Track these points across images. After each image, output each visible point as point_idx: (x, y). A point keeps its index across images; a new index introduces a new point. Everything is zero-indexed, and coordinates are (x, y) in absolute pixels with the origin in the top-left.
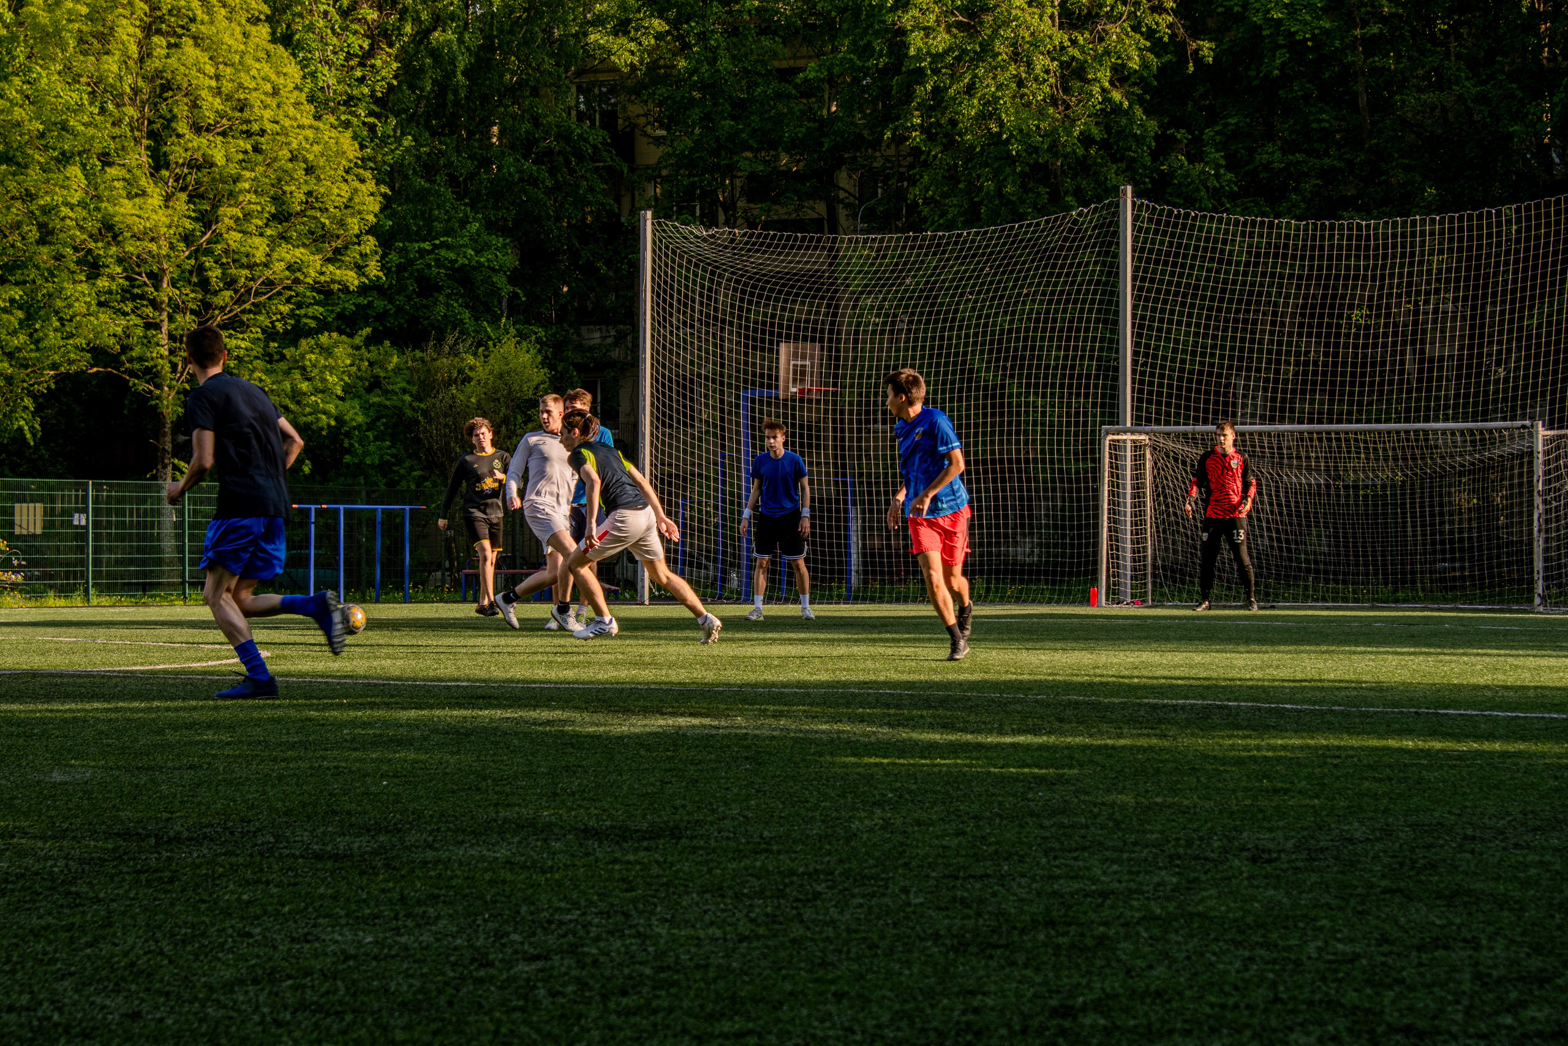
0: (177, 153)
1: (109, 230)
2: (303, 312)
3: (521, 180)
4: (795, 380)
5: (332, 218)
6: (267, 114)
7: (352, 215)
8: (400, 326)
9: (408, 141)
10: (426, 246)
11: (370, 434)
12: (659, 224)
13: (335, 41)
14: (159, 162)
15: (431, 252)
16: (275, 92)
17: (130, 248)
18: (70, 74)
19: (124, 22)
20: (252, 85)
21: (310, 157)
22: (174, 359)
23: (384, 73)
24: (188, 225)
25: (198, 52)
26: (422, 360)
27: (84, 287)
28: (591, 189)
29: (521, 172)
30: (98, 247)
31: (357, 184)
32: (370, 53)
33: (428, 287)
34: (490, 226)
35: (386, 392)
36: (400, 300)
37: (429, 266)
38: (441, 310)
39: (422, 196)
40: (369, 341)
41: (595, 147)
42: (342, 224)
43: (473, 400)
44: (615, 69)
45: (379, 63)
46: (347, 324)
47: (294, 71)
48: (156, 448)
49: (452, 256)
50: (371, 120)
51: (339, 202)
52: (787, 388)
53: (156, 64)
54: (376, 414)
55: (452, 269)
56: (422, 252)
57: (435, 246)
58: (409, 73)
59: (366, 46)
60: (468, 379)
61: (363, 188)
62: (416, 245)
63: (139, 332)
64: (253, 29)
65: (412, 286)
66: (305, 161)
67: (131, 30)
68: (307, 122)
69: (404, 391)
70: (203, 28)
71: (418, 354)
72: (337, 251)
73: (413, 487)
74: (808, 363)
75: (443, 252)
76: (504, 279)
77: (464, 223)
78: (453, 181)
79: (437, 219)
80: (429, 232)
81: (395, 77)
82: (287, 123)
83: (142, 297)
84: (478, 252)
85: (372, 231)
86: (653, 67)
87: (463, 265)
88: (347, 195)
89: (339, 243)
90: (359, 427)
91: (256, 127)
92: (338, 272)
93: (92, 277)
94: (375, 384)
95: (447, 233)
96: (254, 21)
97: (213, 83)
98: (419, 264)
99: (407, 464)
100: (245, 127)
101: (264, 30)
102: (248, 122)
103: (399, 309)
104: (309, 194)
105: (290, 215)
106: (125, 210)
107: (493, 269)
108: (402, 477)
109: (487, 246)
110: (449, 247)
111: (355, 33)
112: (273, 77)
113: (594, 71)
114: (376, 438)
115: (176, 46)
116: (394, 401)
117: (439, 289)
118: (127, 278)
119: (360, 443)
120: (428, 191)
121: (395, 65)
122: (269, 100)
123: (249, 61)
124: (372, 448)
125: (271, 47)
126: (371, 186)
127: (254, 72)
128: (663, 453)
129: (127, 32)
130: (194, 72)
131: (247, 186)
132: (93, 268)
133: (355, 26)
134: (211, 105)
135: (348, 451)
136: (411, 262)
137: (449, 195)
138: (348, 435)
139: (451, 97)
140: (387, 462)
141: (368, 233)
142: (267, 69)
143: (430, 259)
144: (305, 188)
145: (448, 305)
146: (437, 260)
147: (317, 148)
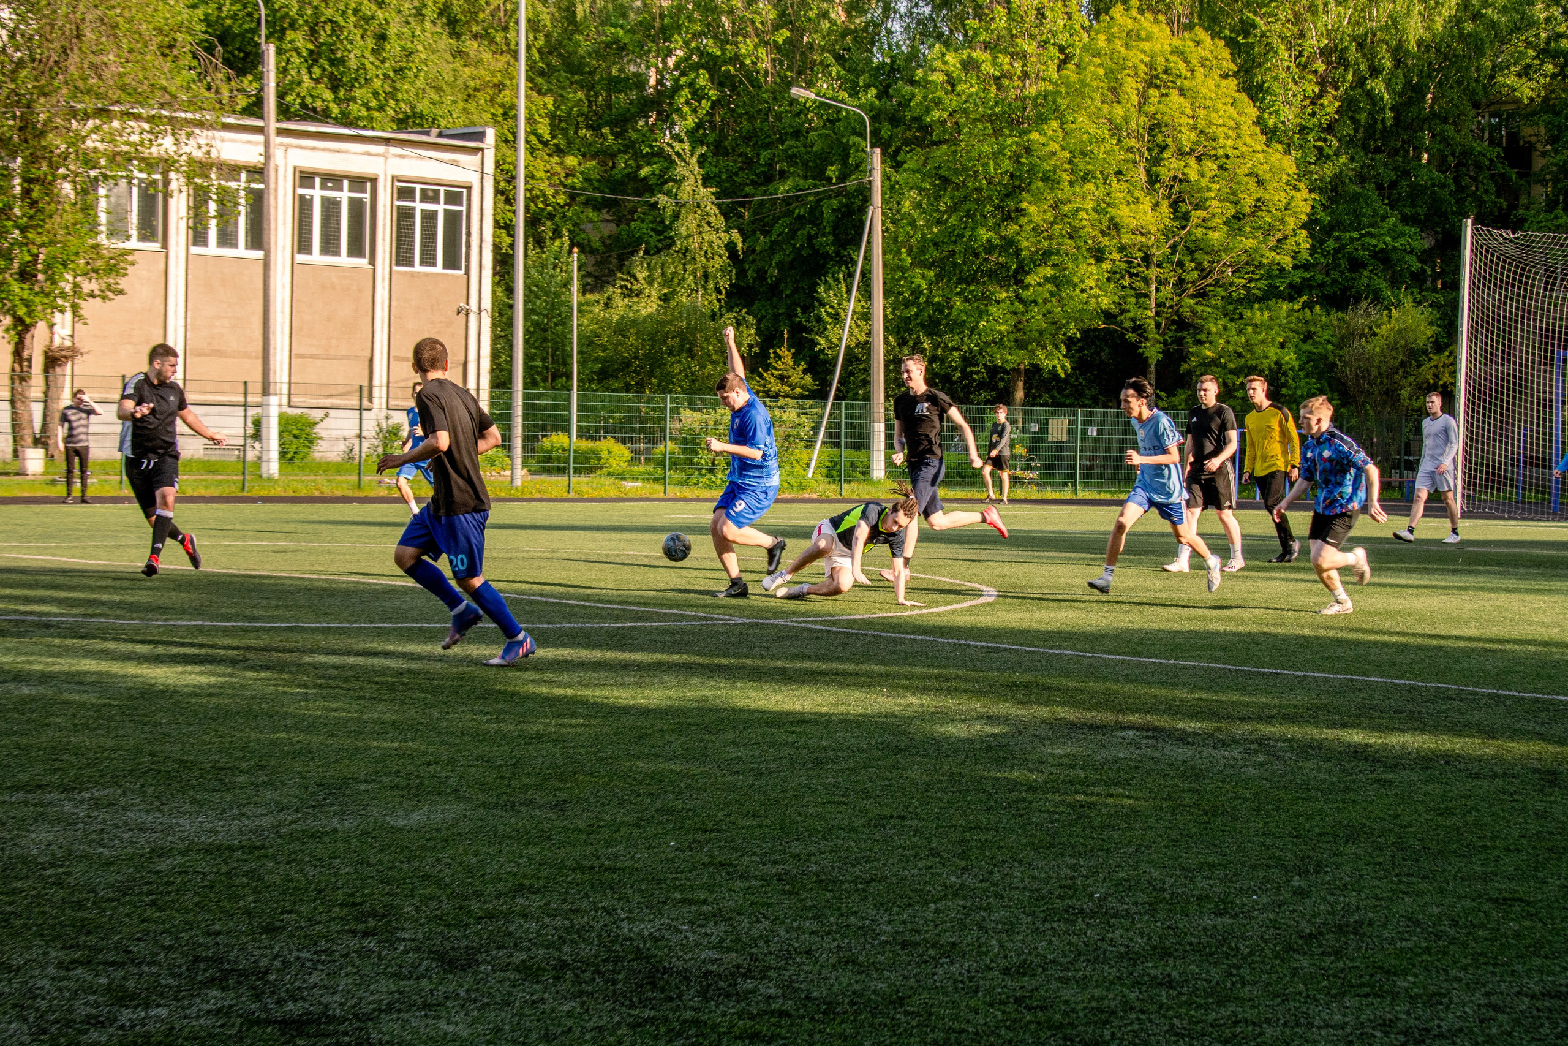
0: (1165, 172)
1: (1115, 226)
2: (1252, 285)
3: (1433, 185)
5: (1275, 218)
6: (1229, 143)
7: (1290, 215)
8: (1335, 293)
9: (1343, 159)
10: (1355, 235)
11: (1301, 374)
12: (1477, 229)
13: (1294, 88)
14: (1153, 179)
15: (1358, 239)
16: (1238, 126)
17: (1126, 239)
18: (1094, 118)
19: (1129, 79)
20: (1220, 121)
21: (1260, 173)
22: (1159, 319)
23: (1328, 110)
24: (1169, 223)
25: (1182, 99)
26: (1343, 319)
27: (1093, 269)
28: (1486, 191)
29: (1432, 179)
30: (1105, 241)
31: (1293, 193)
32: (1320, 96)
33: (1356, 265)
34: (1405, 220)
35: (1316, 344)
36: (1335, 274)
37: (1357, 250)
38: (1365, 281)
39: (1356, 198)
40: (1308, 305)
41: (1491, 160)
42: (1283, 221)
43: (1377, 349)
44: (1518, 101)
45: (1326, 103)
46: (1293, 292)
47: (1253, 112)
49: (1374, 242)
50: (1319, 143)
51: (1281, 206)
53: (1151, 109)
54: (1309, 359)
55: (1376, 253)
56: (1352, 239)
57: (1362, 235)
58: (1348, 106)
59: (1317, 90)
60: (1374, 334)
61: (1298, 195)
62: (1348, 235)
63: (1133, 300)
64: (1224, 83)
65: (1344, 264)
66: (1257, 176)
67: (1134, 85)
68: (1259, 148)
69: (1328, 342)
70: (1186, 83)
71: (1340, 315)
72: (1279, 241)
75: (1367, 240)
76: (1414, 258)
77: (1384, 218)
78: (1380, 187)
79: (1365, 215)
80: (1359, 224)
81: (1336, 113)
82: (1244, 149)
83: (1137, 275)
84: (1394, 239)
85: (1304, 226)
86: (1546, 99)
87: (1383, 250)
88: (1285, 201)
89: (1279, 235)
90: (1292, 369)
91: (1220, 152)
92: (1278, 257)
93: (1099, 260)
94: (1308, 337)
95: (1372, 225)
96: (1225, 76)
97: (1191, 121)
98: (1350, 248)
100: (1213, 152)
101: (1232, 83)
102: (1215, 149)
103: (1334, 281)
104: (1258, 200)
105: (1244, 215)
106: (1124, 213)
107: (1405, 250)
109: (1402, 234)
110: (1371, 235)
111: (1310, 81)
112: (1236, 116)
113: (1500, 102)
114: (1307, 376)
115: (1166, 95)
116: (1320, 350)
117: (1364, 266)
118: (1127, 262)
119: (1293, 380)
120: (1360, 194)
121: (1337, 104)
122: (1230, 133)
123: (1219, 105)
124: (1302, 383)
125: (1237, 95)
126: (1304, 193)
127: (1221, 113)
129: (1131, 86)
130: (1177, 114)
131: (1213, 195)
132: (1099, 256)
133: (1309, 77)
134: (1187, 138)
135: (1284, 385)
136: (1344, 247)
137: (1375, 197)
138: (1285, 374)
139: (1380, 126)
141: (1301, 228)
142: (1232, 111)
143: (1357, 245)
144: (1255, 196)
145: (1370, 278)
146: (1363, 245)
147: (1266, 167)
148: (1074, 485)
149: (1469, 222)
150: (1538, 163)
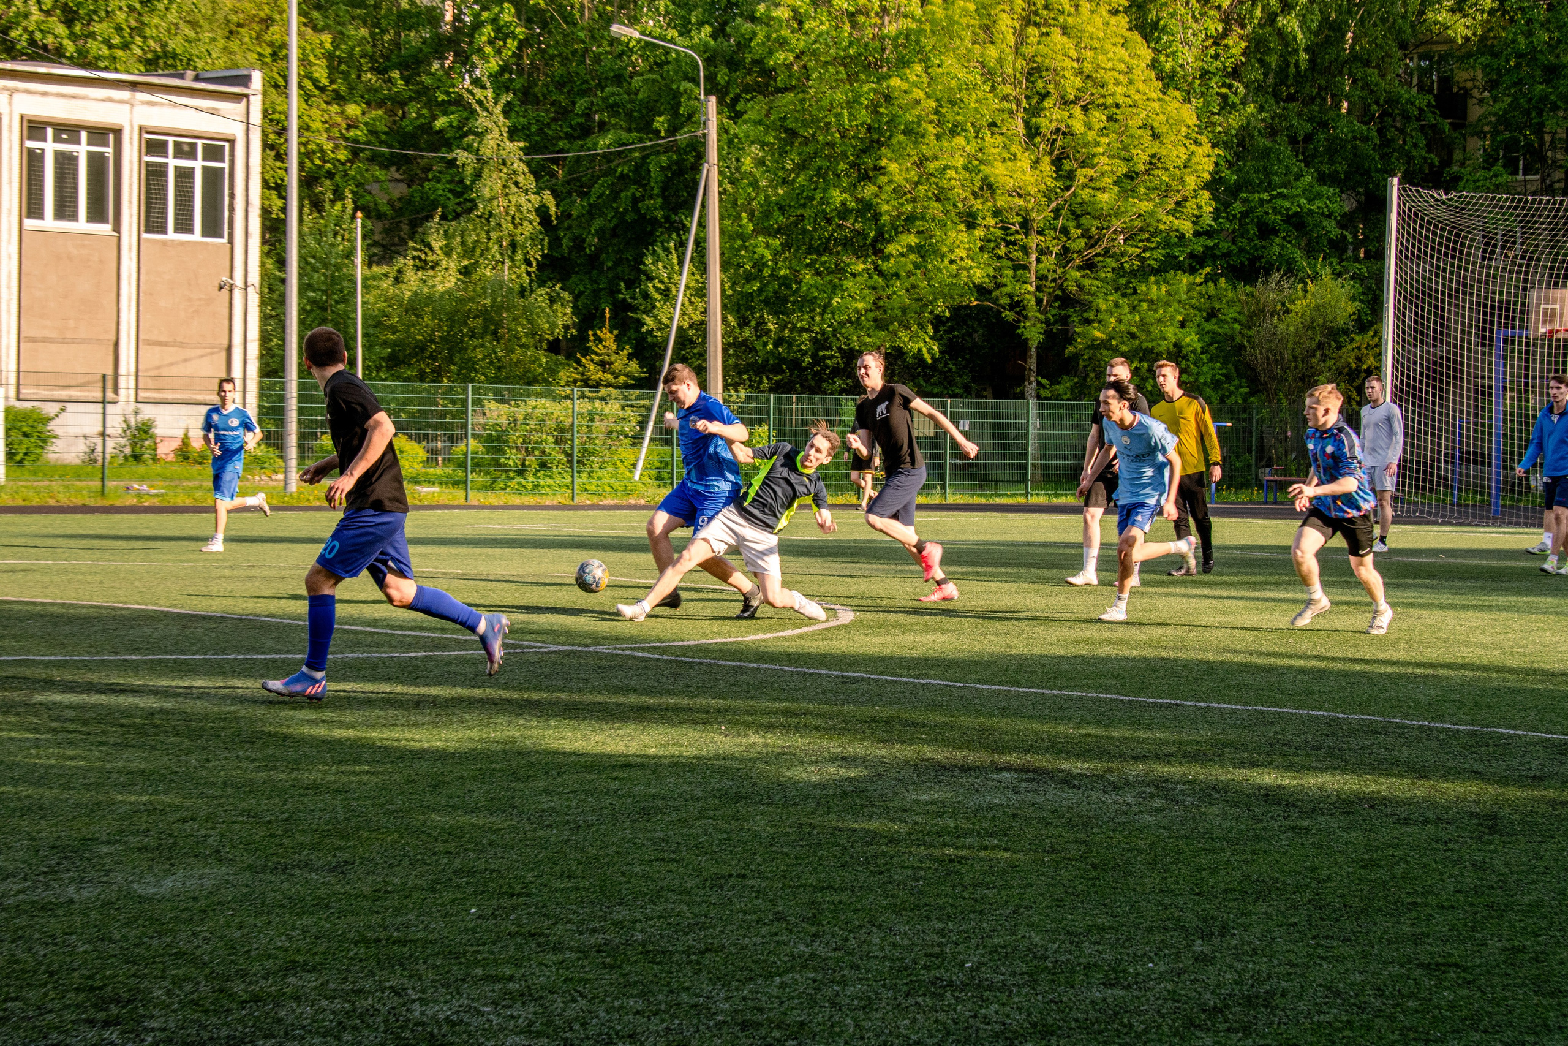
0: (1046, 124)
1: (988, 187)
2: (1148, 255)
3: (1355, 138)
4: (1545, 322)
5: (1172, 177)
6: (1120, 90)
7: (1190, 174)
8: (1242, 263)
9: (1251, 108)
10: (1265, 196)
11: (1204, 357)
12: (1404, 190)
13: (1194, 25)
14: (1032, 132)
15: (1269, 201)
16: (1130, 70)
17: (1001, 202)
18: (964, 60)
19: (1005, 16)
20: (1110, 65)
21: (1156, 125)
22: (1040, 295)
23: (1233, 51)
24: (1051, 183)
25: (1065, 39)
26: (1252, 294)
27: (964, 236)
28: (1415, 145)
29: (1353, 131)
30: (977, 204)
31: (1193, 147)
32: (1225, 34)
33: (1266, 231)
34: (1322, 179)
35: (1221, 322)
36: (1242, 242)
37: (1267, 213)
38: (1276, 249)
39: (1266, 153)
40: (1212, 278)
41: (1420, 109)
42: (1182, 180)
43: (1291, 329)
44: (1451, 41)
45: (1231, 43)
46: (1195, 263)
47: (1147, 54)
48: (1024, 368)
49: (1287, 204)
50: (1224, 90)
51: (1180, 163)
52: (1537, 329)
53: (1029, 51)
54: (1213, 339)
55: (1288, 216)
56: (1261, 201)
57: (1273, 197)
58: (1257, 47)
59: (1220, 29)
60: (1288, 311)
61: (1200, 150)
62: (1256, 196)
63: (1010, 273)
64: (1113, 20)
65: (1253, 230)
66: (1152, 128)
67: (1010, 22)
68: (1154, 95)
69: (1235, 320)
70: (1070, 20)
71: (1249, 289)
72: (1178, 203)
73: (1240, 401)
74: (1558, 306)
75: (1279, 202)
76: (1333, 223)
77: (1298, 177)
78: (1293, 141)
79: (1276, 174)
80: (1270, 184)
81: (1243, 54)
82: (1137, 97)
83: (1014, 243)
84: (1310, 201)
85: (1206, 186)
86: (1483, 38)
87: (1297, 213)
88: (1184, 157)
89: (1178, 197)
90: (1194, 352)
91: (1110, 101)
92: (1176, 222)
93: (971, 226)
94: (1212, 314)
95: (1285, 185)
96: (1115, 12)
97: (1075, 65)
98: (1259, 212)
99: (1236, 382)
100: (1101, 101)
101: (1123, 20)
102: (1104, 96)
103: (1242, 250)
104: (1153, 156)
105: (1137, 174)
106: (999, 172)
107: (1323, 214)
108: (1231, 393)
109: (1319, 196)
110: (1284, 197)
111: (1212, 18)
112: (1127, 59)
113: (1430, 42)
114: (1210, 360)
115: (1047, 34)
116: (1226, 329)
117: (1276, 232)
118: (1002, 228)
119: (1195, 364)
120: (1270, 149)
121: (1244, 44)
122: (1121, 78)
123: (1108, 46)
124: (1205, 368)
125: (1128, 34)
126: (1206, 148)
127: (1110, 55)
128: (1401, 391)
129: (1006, 24)
130: (1060, 57)
131: (1101, 150)
132: (970, 221)
133: (1212, 13)
134: (1072, 84)
136: (1252, 210)
137: (1288, 153)
138: (1185, 357)
139: (1292, 70)
140: (1218, 381)
141: (1203, 188)
142: (1123, 53)
143: (1268, 208)
144: (1150, 152)
145: (1282, 247)
146: (1274, 208)
147: (1163, 118)
148: (944, 487)
149: (1395, 181)
150: (1475, 112)
